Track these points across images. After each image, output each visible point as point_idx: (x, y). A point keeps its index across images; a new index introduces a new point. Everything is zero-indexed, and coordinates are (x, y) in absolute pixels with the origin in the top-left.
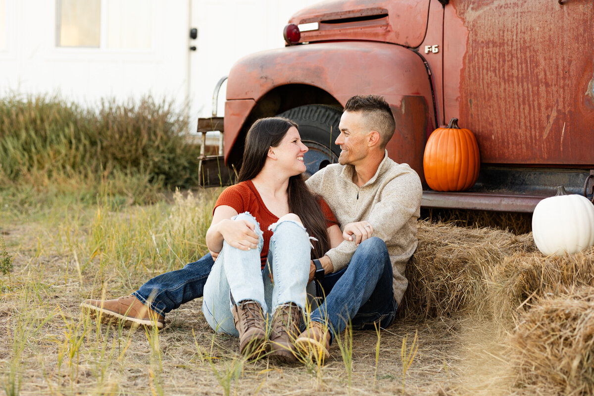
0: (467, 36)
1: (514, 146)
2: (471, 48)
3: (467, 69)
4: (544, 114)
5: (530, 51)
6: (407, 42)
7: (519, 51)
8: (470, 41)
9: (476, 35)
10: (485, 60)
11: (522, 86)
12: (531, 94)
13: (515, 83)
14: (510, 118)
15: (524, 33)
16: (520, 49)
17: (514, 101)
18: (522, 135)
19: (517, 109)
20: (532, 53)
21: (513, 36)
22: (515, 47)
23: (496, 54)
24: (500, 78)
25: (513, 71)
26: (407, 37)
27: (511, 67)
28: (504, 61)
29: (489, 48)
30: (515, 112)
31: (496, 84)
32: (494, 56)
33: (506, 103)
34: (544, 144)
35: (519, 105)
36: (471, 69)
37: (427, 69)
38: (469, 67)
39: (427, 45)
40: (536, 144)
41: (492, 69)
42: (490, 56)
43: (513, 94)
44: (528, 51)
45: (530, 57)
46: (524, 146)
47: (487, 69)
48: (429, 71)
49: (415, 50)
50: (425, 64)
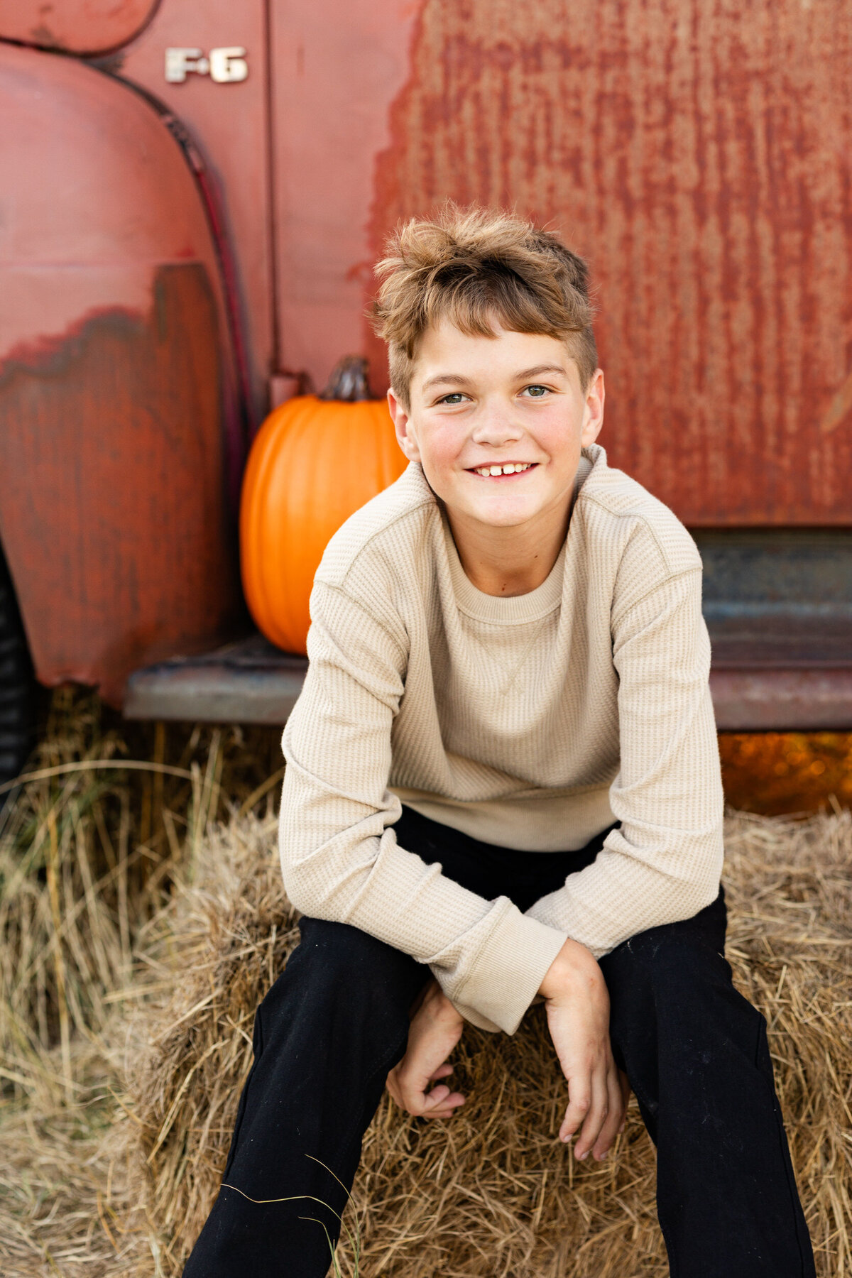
0: (410, 20)
1: (666, 460)
2: (437, 70)
3: (415, 154)
4: (834, 335)
5: (768, 90)
6: (43, 30)
7: (707, 90)
8: (433, 37)
9: (466, 15)
10: (521, 118)
11: (724, 227)
12: (767, 257)
13: (687, 215)
14: (647, 353)
15: (736, 17)
16: (716, 82)
17: (673, 286)
18: (710, 415)
19: (690, 319)
20: (779, 99)
21: (674, 26)
22: (685, 71)
23: (578, 95)
24: (601, 191)
25: (676, 169)
26: (46, 9)
27: (667, 151)
28: (626, 126)
29: (539, 69)
30: (677, 328)
31: (582, 215)
32: (572, 103)
33: (630, 290)
34: (822, 451)
35: (704, 302)
36: (441, 156)
37: (183, 145)
38: (427, 147)
39: (175, 45)
40: (779, 450)
41: (557, 156)
42: (548, 104)
43: (674, 260)
44: (756, 89)
45: (768, 114)
46: (717, 459)
47: (531, 158)
48: (193, 156)
49: (97, 61)
50: (170, 126)
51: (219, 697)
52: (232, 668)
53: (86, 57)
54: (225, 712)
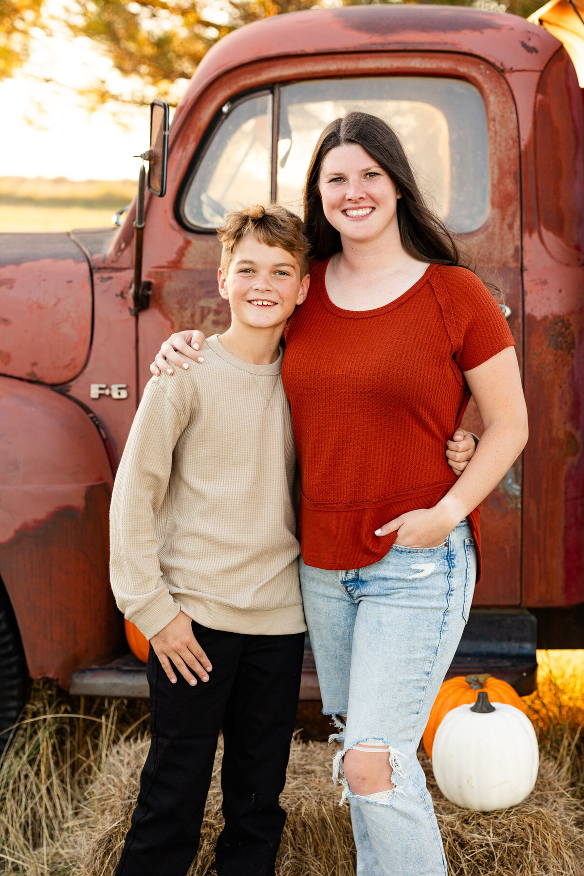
6: (33, 373)
26: (35, 364)
37: (98, 427)
39: (95, 383)
48: (102, 431)
49: (57, 388)
50: (92, 418)
51: (114, 685)
52: (120, 671)
53: (53, 386)
54: (117, 692)
